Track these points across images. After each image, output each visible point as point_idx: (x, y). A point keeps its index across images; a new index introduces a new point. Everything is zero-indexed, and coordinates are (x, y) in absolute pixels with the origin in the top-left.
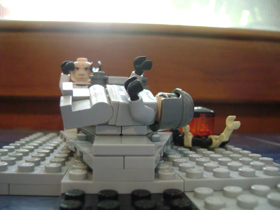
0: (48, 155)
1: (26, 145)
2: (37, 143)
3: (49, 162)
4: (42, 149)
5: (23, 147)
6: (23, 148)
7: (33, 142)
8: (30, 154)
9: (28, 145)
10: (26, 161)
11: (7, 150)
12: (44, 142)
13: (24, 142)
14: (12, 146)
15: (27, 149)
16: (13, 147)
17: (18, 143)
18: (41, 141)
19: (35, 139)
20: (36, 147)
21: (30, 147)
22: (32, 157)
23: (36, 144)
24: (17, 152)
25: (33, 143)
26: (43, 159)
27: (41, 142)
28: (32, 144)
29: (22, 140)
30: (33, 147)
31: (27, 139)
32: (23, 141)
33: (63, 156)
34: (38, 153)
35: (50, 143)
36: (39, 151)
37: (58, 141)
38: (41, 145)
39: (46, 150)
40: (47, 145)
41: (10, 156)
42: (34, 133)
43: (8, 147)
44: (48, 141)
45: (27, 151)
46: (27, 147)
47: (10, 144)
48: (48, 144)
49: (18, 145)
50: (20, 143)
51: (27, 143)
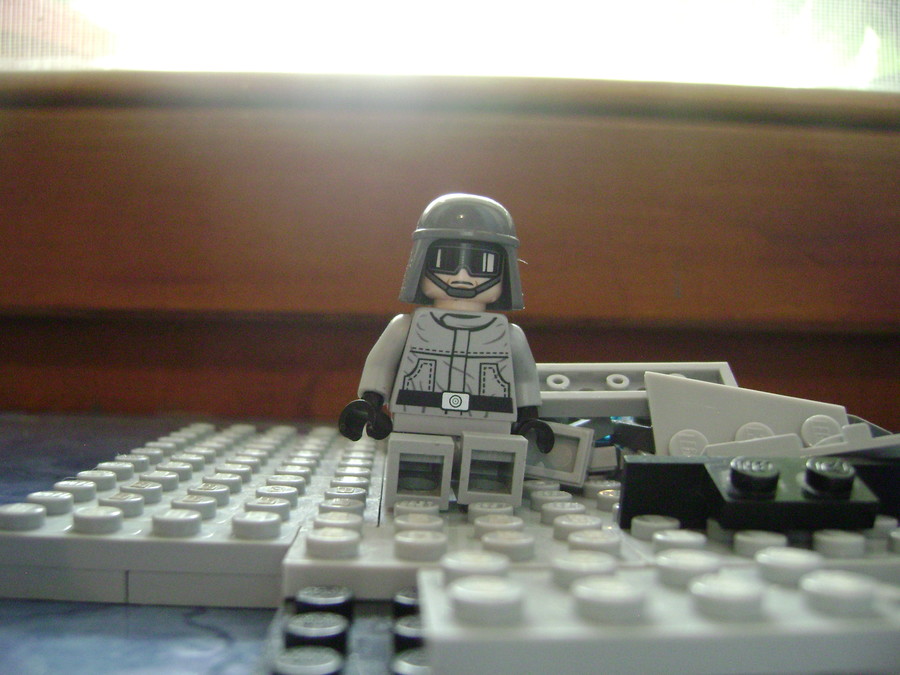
0: (234, 488)
1: (166, 459)
2: (198, 454)
3: (242, 510)
4: (217, 471)
5: (160, 466)
6: (158, 469)
7: (186, 450)
8: (180, 485)
9: (172, 460)
10: (175, 506)
11: (111, 474)
12: (219, 453)
13: (158, 452)
14: (124, 463)
15: (172, 470)
16: (129, 466)
17: (141, 454)
18: (209, 448)
19: (191, 443)
20: (197, 467)
21: (180, 466)
22: (190, 493)
23: (194, 458)
24: (142, 479)
25: (184, 453)
26: (222, 501)
27: (211, 451)
28: (184, 456)
29: (151, 444)
30: (187, 467)
31: (167, 442)
32: (155, 448)
33: (281, 492)
34: (205, 481)
35: (238, 455)
36: (208, 478)
37: (262, 450)
38: (209, 459)
39: (230, 475)
40: (230, 459)
41: (123, 491)
42: (186, 424)
43: (112, 465)
44: (229, 447)
45: (174, 476)
46: (171, 465)
47: (119, 457)
48: (230, 456)
49: (143, 458)
50: (146, 455)
51: (167, 453)
